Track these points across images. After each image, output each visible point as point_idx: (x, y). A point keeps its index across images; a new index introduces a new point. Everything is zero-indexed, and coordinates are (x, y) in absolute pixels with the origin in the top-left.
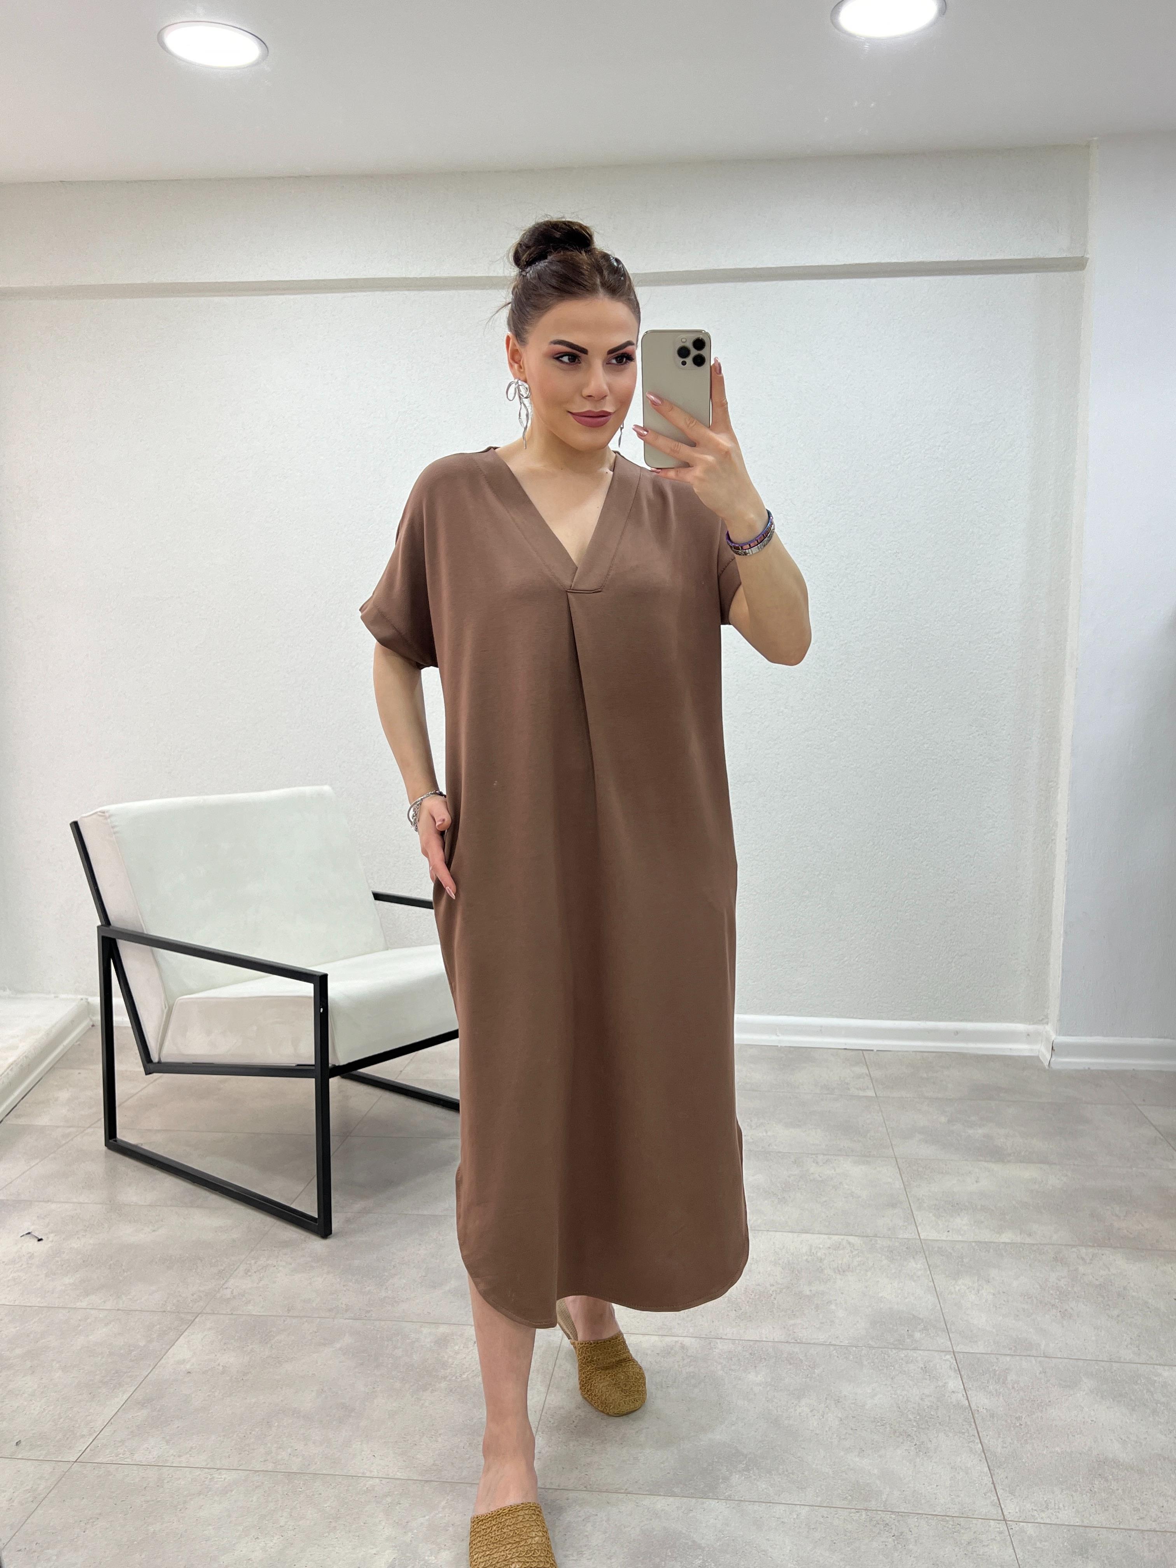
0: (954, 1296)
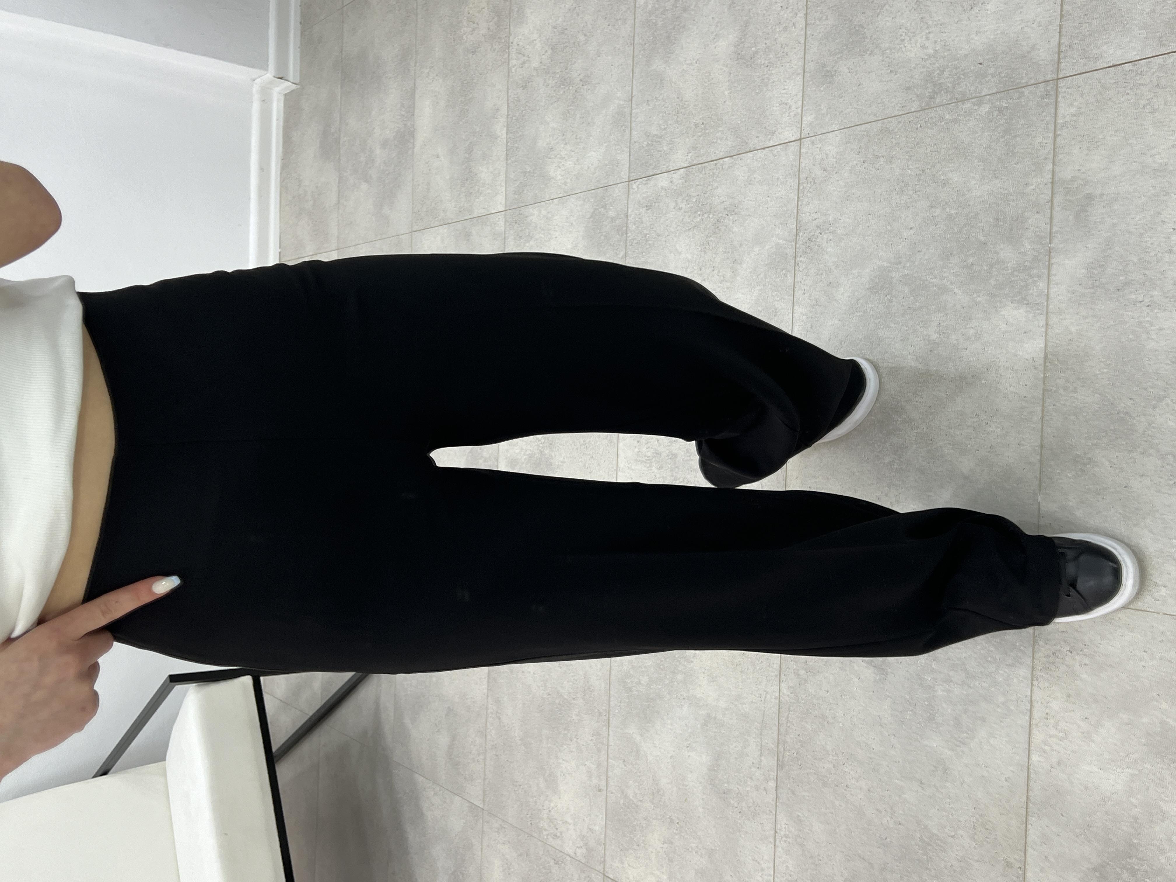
0: (568, 181)
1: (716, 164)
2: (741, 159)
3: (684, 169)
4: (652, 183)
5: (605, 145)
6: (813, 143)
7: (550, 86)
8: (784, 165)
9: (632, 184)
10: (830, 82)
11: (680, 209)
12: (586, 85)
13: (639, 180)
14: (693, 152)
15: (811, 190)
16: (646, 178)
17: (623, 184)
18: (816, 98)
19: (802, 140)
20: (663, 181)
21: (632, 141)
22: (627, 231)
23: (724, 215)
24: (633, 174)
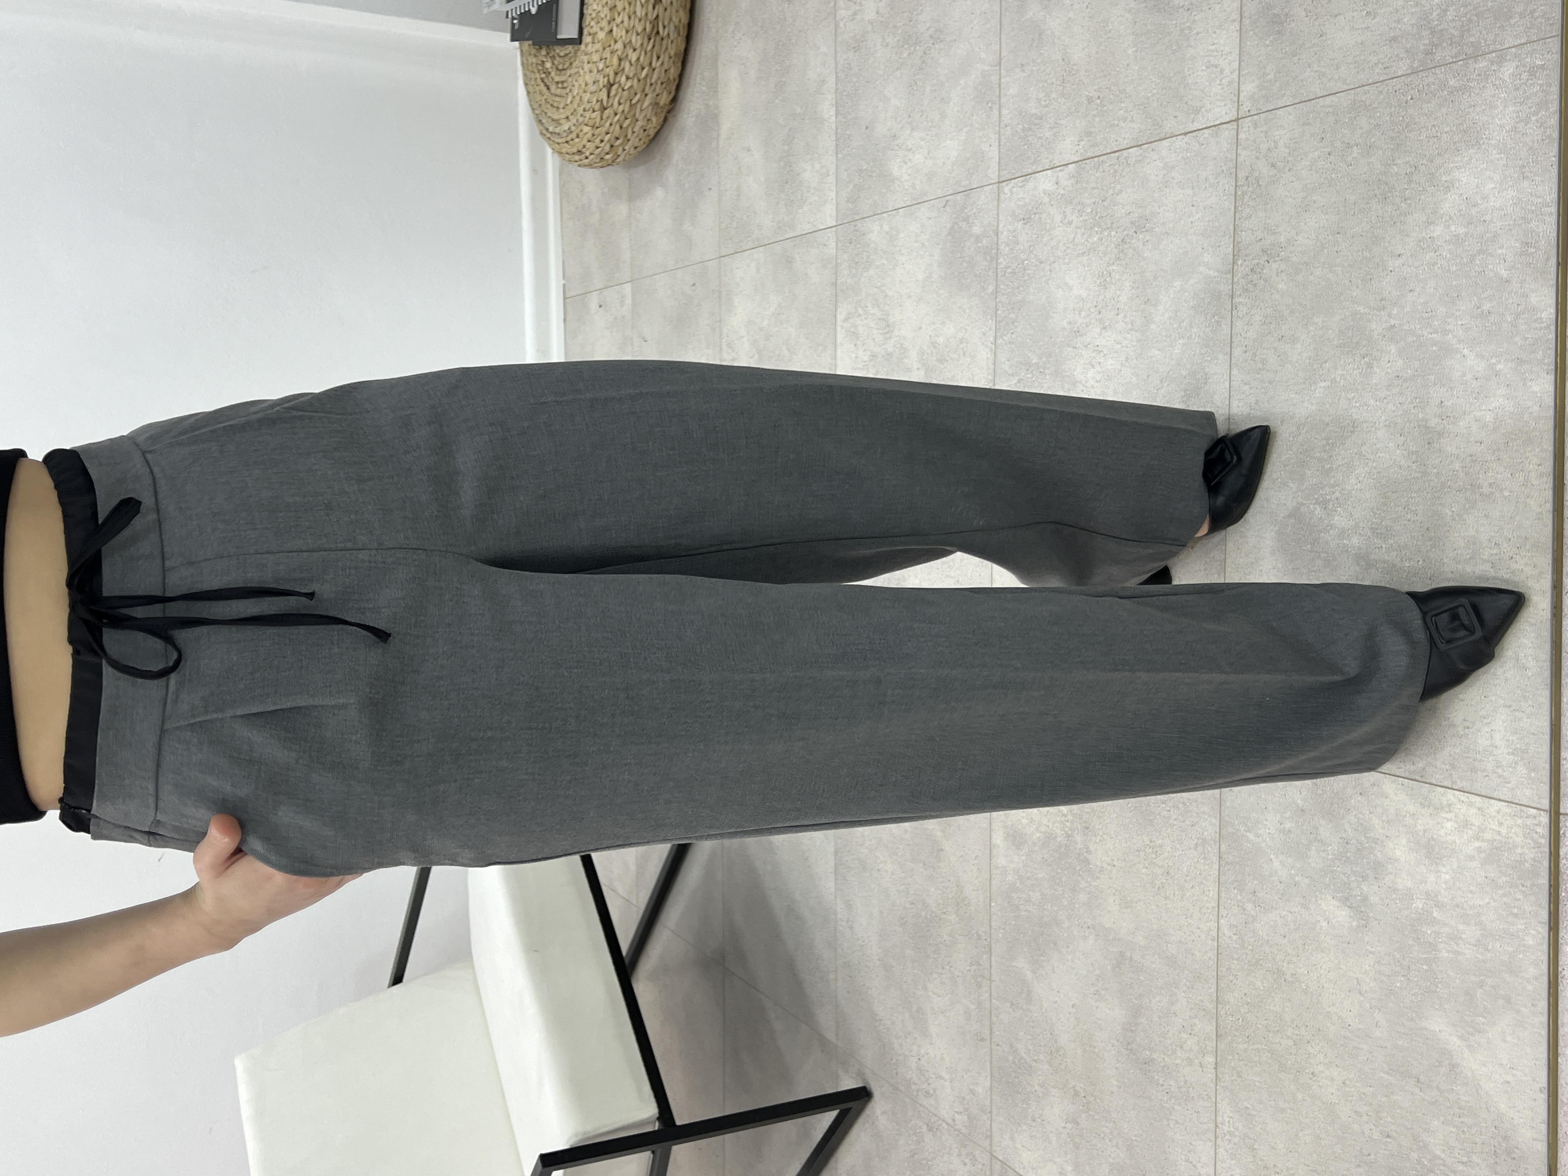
0: (917, 182)
1: (1118, 157)
2: (1153, 150)
3: (1073, 165)
4: (1031, 185)
5: (965, 130)
6: (1256, 126)
7: (890, 47)
8: (1215, 159)
9: (1003, 187)
10: (1279, 32)
11: (1070, 223)
12: (937, 43)
13: (1013, 181)
14: (1086, 139)
15: (1254, 197)
16: (1023, 178)
17: (990, 186)
18: (1259, 56)
19: (1240, 121)
20: (1045, 183)
21: (1002, 124)
22: (997, 256)
23: (1131, 233)
24: (1005, 172)
